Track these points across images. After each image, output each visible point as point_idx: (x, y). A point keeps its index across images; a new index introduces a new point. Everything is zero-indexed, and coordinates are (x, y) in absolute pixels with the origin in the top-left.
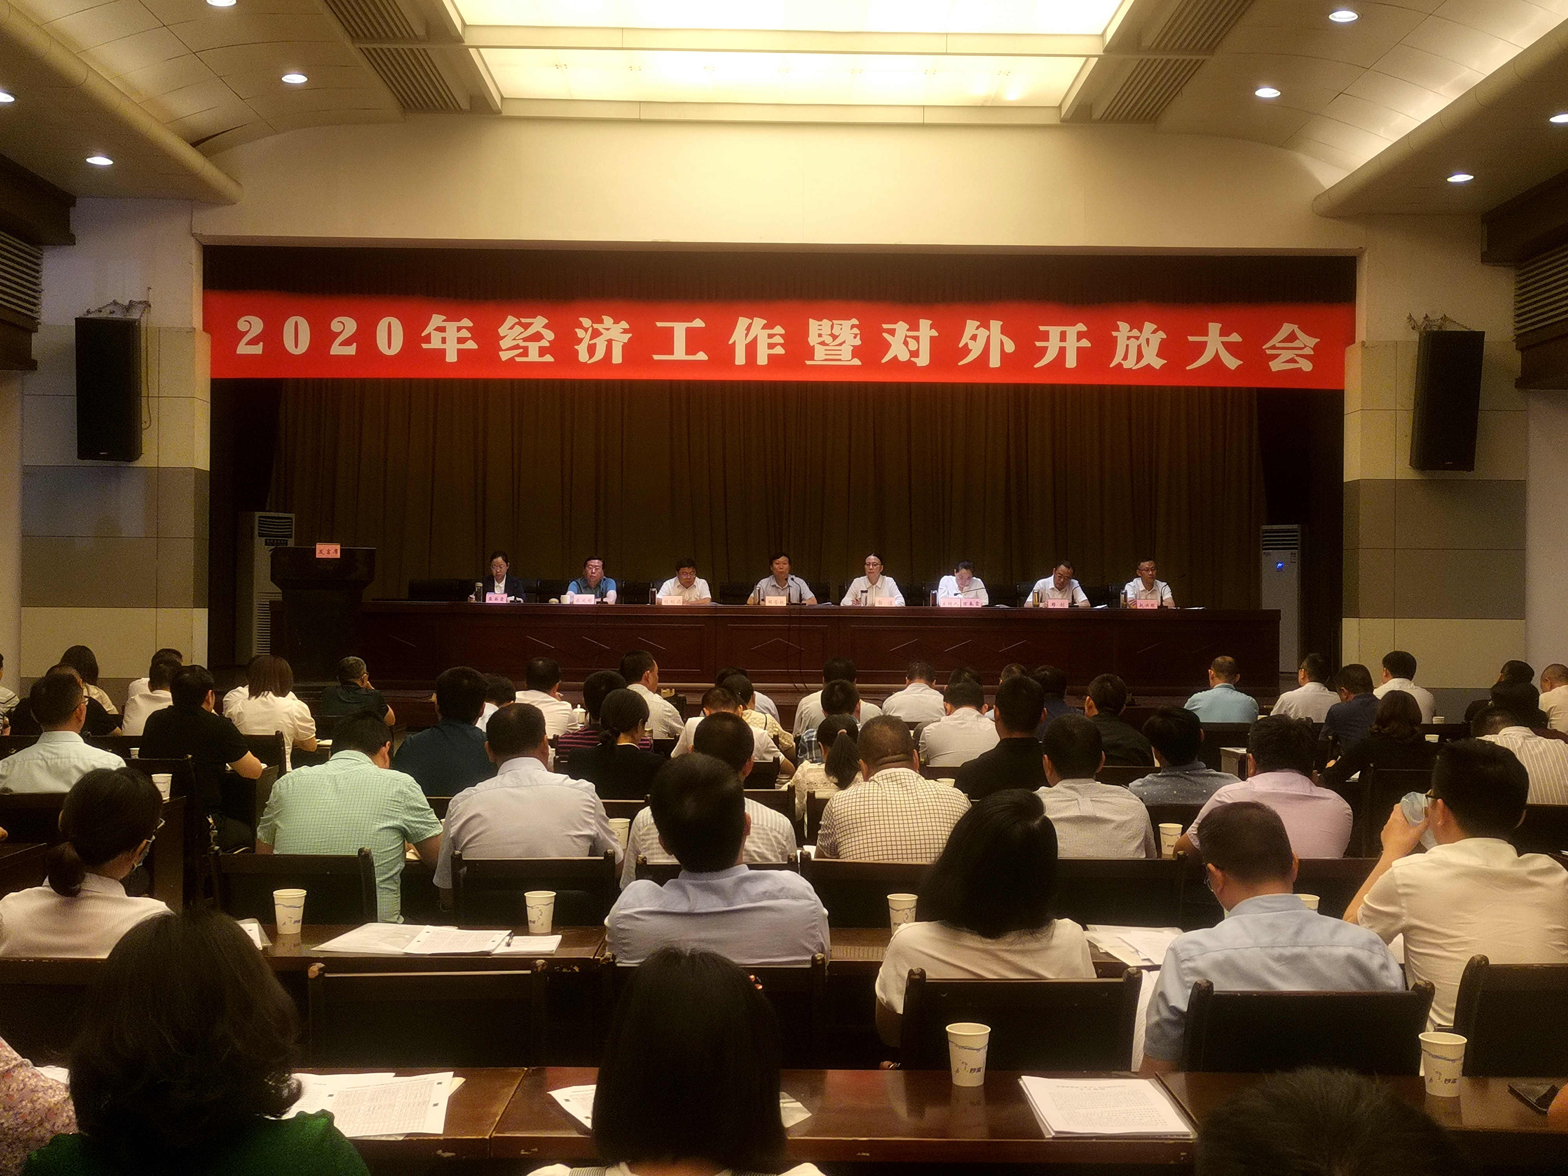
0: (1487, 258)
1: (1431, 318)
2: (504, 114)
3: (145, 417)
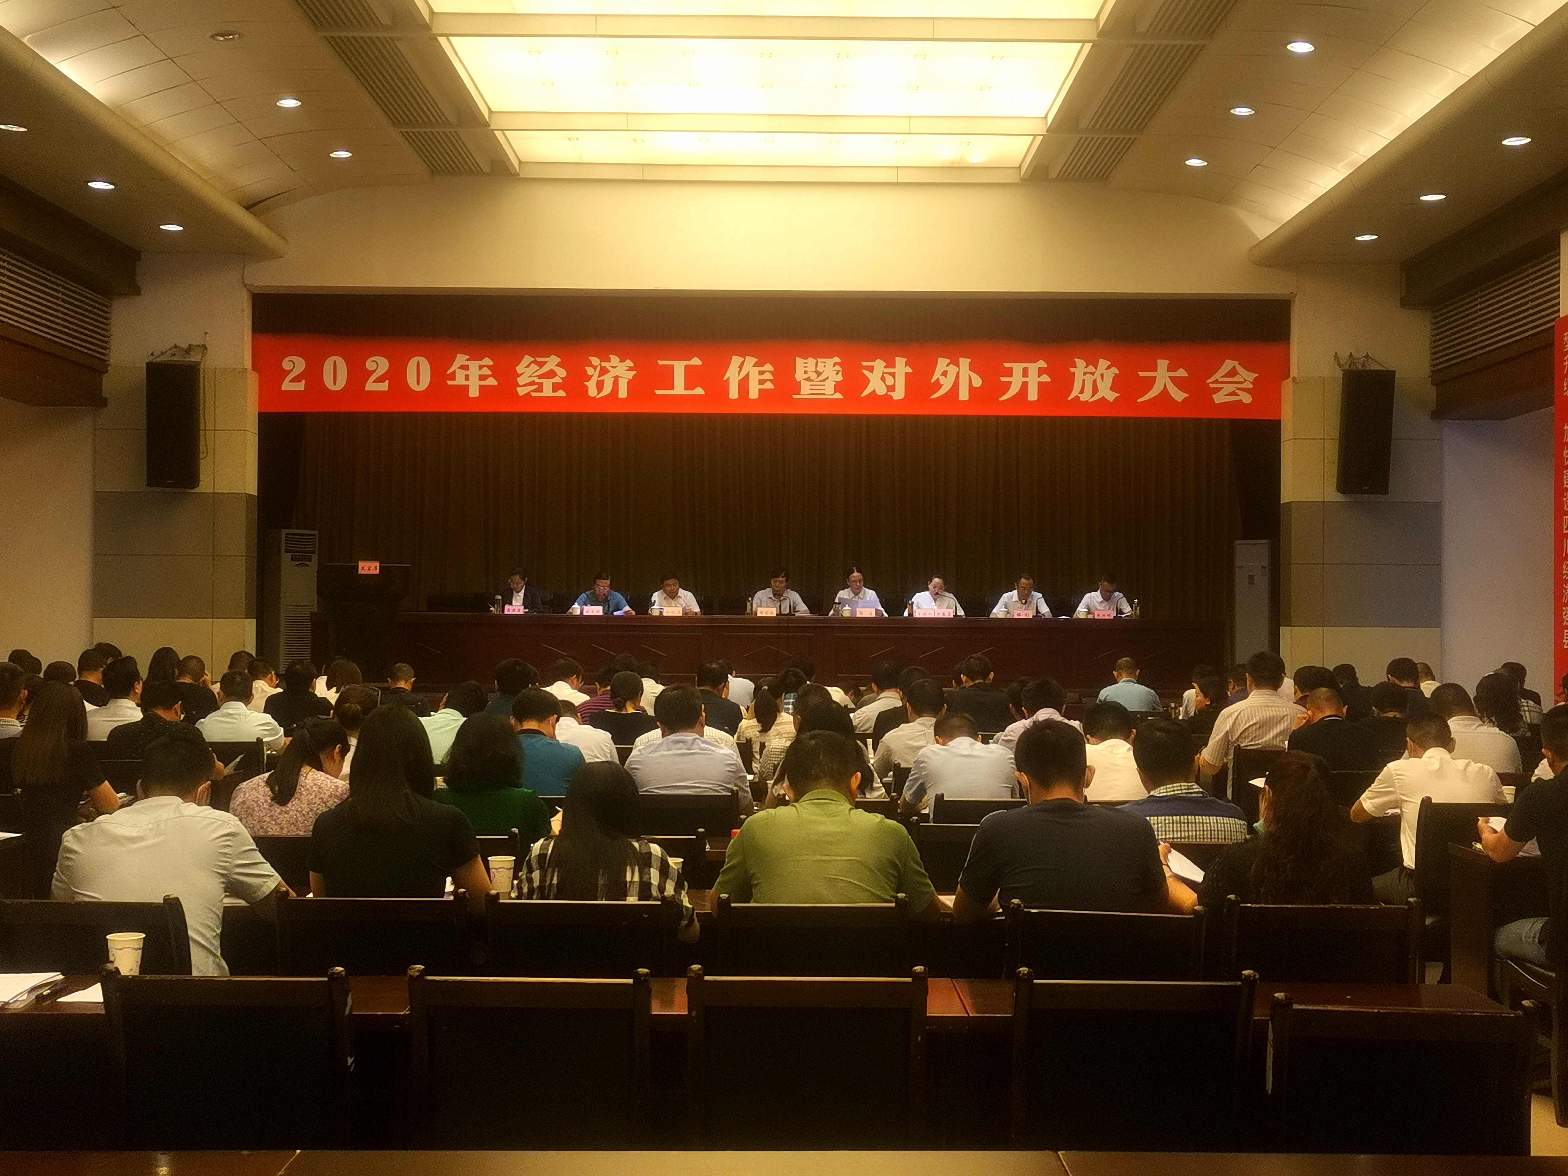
2: (521, 176)
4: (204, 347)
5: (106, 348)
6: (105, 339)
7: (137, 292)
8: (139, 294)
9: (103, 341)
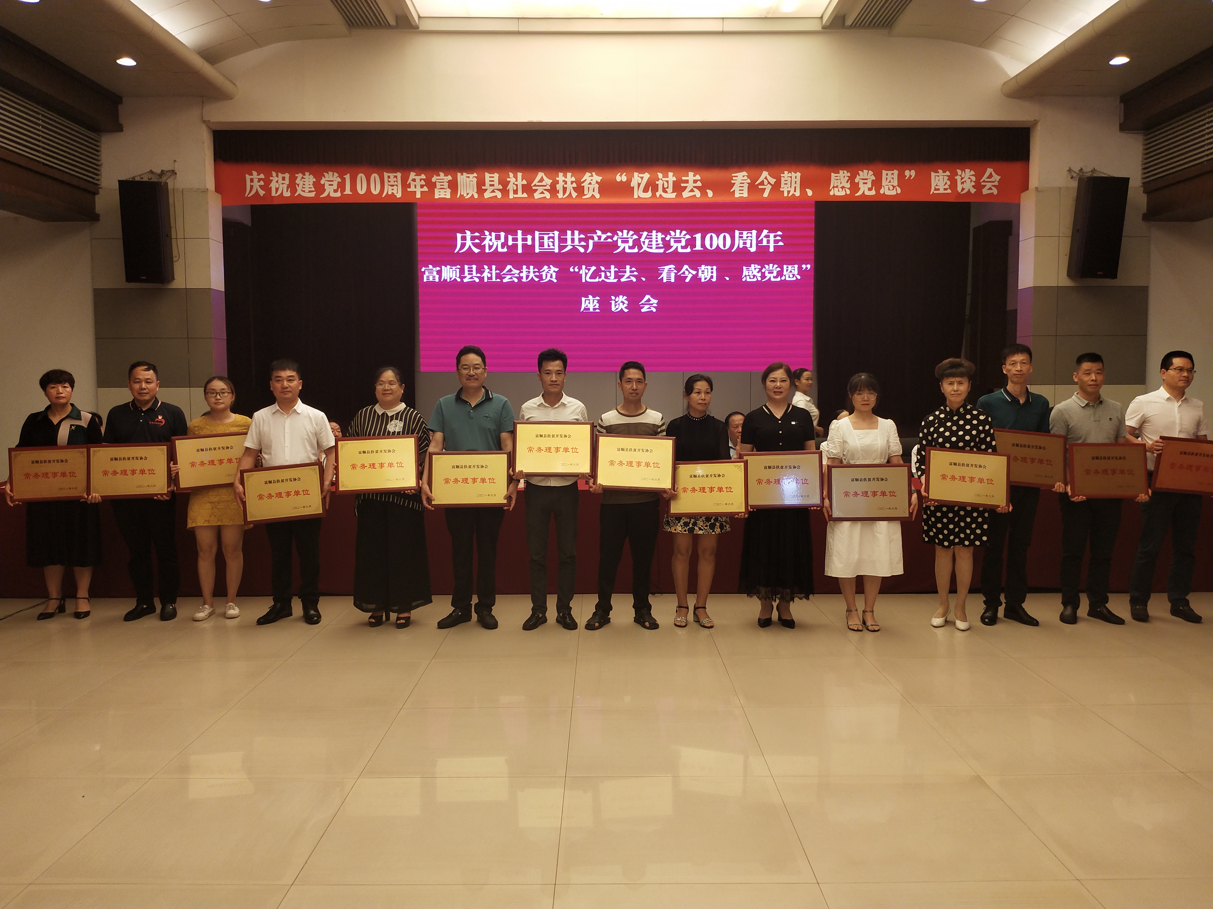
0: (1124, 128)
1: (1085, 170)
3: (175, 253)
4: (173, 173)
5: (97, 175)
6: (97, 167)
7: (119, 128)
8: (122, 131)
9: (95, 167)
